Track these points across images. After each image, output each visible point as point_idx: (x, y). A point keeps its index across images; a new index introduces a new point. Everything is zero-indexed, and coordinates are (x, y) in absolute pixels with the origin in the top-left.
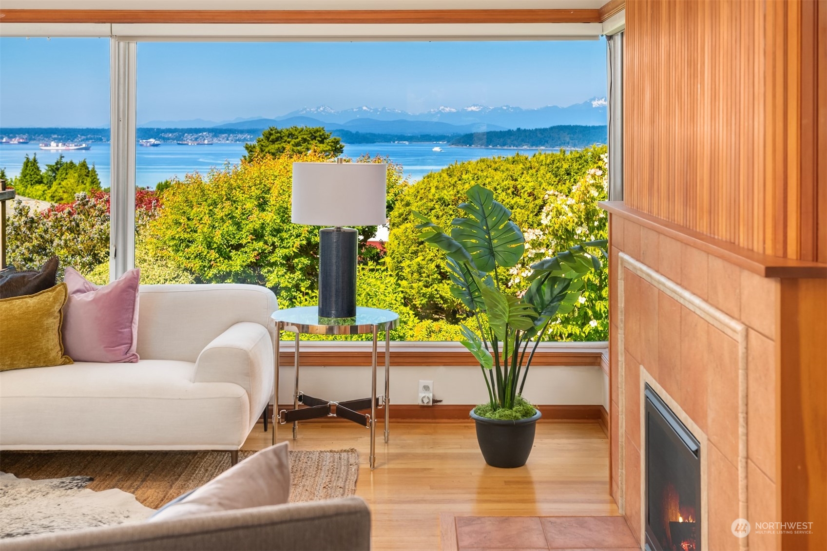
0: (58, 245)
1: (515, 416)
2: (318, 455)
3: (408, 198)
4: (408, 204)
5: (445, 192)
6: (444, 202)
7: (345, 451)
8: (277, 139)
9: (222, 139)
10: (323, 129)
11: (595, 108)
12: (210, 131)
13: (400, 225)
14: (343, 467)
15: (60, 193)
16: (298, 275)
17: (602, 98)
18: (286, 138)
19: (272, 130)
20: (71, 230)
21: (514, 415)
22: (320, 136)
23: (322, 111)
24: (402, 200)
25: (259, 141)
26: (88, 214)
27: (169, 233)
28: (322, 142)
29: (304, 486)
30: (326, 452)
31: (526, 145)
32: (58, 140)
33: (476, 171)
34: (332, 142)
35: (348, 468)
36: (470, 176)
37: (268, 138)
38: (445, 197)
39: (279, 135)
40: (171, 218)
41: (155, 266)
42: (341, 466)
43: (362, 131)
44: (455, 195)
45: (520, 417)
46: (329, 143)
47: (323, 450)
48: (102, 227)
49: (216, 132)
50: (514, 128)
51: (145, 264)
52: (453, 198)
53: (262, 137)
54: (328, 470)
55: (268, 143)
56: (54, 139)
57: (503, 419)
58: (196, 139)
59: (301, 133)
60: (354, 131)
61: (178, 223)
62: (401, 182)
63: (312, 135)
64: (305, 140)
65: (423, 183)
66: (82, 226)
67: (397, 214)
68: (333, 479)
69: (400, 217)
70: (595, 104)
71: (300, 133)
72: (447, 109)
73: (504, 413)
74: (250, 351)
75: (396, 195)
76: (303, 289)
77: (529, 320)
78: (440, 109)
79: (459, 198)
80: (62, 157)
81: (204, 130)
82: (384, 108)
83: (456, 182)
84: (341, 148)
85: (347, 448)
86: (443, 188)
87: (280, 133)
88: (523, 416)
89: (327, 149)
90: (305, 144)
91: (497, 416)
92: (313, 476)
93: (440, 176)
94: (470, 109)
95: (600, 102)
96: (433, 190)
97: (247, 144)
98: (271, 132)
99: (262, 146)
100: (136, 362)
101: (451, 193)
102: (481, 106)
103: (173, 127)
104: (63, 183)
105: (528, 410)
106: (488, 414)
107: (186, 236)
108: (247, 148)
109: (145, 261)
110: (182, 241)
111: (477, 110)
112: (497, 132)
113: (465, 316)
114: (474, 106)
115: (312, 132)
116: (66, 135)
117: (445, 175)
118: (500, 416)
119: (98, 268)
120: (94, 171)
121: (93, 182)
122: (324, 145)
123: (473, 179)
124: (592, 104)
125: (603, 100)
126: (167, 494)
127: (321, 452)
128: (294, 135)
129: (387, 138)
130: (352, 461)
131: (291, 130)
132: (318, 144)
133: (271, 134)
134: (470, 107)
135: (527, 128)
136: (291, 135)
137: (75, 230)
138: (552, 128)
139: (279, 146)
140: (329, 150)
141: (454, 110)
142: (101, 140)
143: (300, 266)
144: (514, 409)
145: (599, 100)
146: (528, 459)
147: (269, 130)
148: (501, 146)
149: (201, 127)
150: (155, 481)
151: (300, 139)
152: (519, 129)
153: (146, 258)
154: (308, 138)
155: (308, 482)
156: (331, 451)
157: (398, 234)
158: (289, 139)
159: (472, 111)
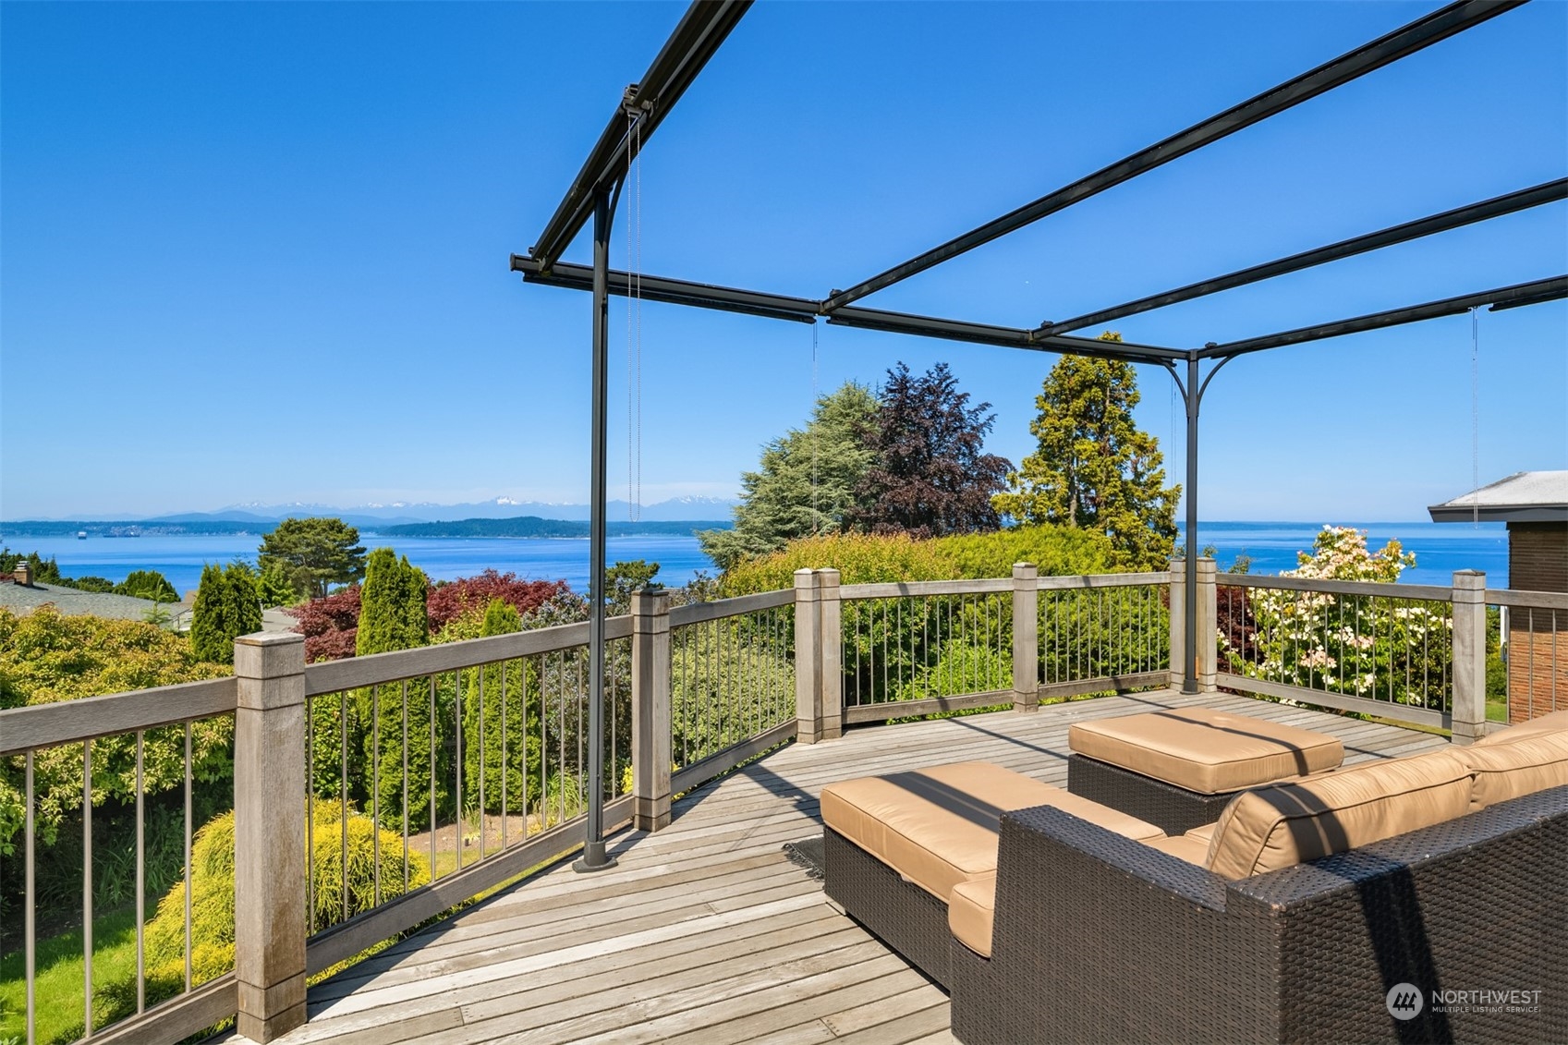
9: (153, 532)
11: (500, 504)
12: (139, 524)
17: (505, 497)
19: (290, 521)
22: (338, 526)
25: (277, 532)
28: (340, 531)
31: (446, 534)
34: (350, 532)
46: (347, 532)
50: (434, 521)
53: (280, 529)
55: (287, 534)
58: (124, 531)
59: (320, 523)
63: (330, 525)
70: (500, 502)
71: (318, 523)
72: (375, 505)
81: (133, 523)
82: (316, 504)
84: (357, 537)
87: (299, 524)
89: (346, 538)
94: (395, 505)
95: (503, 500)
98: (291, 523)
99: (281, 536)
102: (404, 502)
111: (401, 506)
112: (420, 524)
114: (399, 502)
122: (343, 534)
128: (313, 526)
131: (309, 521)
135: (445, 521)
136: (310, 526)
138: (466, 521)
139: (299, 535)
141: (381, 506)
145: (502, 498)
147: (288, 521)
149: (130, 520)
152: (438, 522)
154: (327, 528)
158: (308, 530)
159: (398, 507)
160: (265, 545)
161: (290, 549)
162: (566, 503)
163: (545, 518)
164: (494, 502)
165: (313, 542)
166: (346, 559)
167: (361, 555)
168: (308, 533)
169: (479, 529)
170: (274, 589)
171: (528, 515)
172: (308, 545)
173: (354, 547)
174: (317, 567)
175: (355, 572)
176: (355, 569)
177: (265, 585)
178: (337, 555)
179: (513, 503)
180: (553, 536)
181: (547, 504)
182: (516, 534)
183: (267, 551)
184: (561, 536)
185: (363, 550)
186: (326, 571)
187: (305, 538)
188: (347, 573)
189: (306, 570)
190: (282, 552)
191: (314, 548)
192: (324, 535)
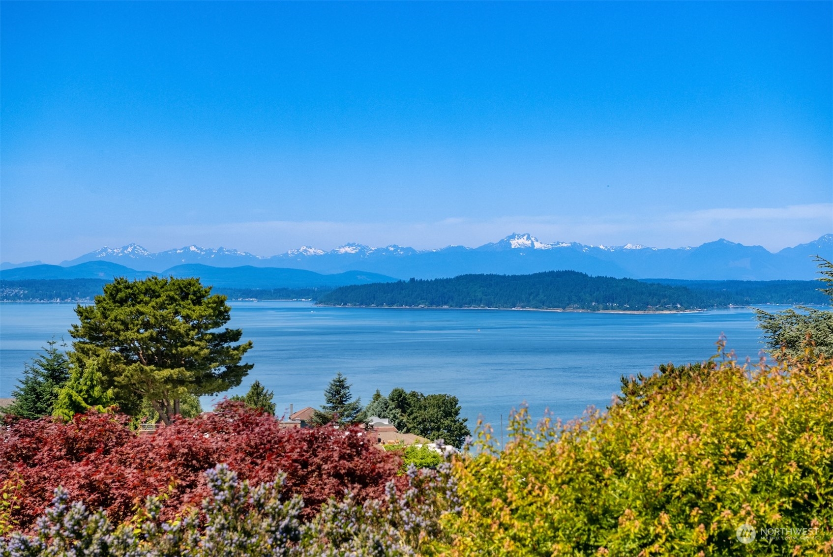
8: (128, 298)
10: (198, 280)
11: (515, 249)
17: (524, 235)
18: (141, 297)
19: (118, 283)
22: (195, 293)
23: (130, 253)
25: (99, 302)
28: (197, 302)
31: (423, 303)
34: (214, 302)
37: (113, 297)
39: (130, 291)
46: (209, 303)
50: (406, 278)
53: (103, 295)
55: (113, 306)
59: (165, 288)
63: (182, 291)
64: (172, 299)
70: (515, 243)
71: (162, 287)
72: (312, 251)
78: (301, 250)
84: (227, 312)
87: (132, 289)
89: (207, 313)
90: (172, 306)
94: (343, 251)
95: (521, 241)
97: (79, 306)
98: (119, 287)
99: (105, 309)
102: (359, 246)
108: (80, 313)
111: (353, 252)
112: (383, 285)
114: (349, 245)
115: (182, 286)
122: (202, 308)
124: (511, 244)
125: (525, 237)
128: (154, 291)
131: (149, 283)
133: (119, 291)
134: (343, 247)
135: (424, 279)
136: (149, 292)
138: (458, 278)
139: (132, 309)
140: (210, 315)
141: (320, 252)
145: (519, 238)
147: (115, 282)
148: (388, 305)
151: (164, 298)
152: (413, 280)
154: (176, 297)
158: (147, 299)
159: (346, 253)
160: (79, 323)
161: (118, 333)
162: (629, 246)
163: (593, 273)
164: (505, 243)
165: (152, 321)
166: (206, 351)
167: (233, 344)
168: (147, 303)
169: (479, 295)
170: (84, 404)
171: (562, 269)
172: (147, 326)
173: (221, 330)
174: (162, 366)
175: (223, 376)
176: (223, 369)
177: (70, 397)
178: (193, 344)
179: (537, 245)
180: (607, 308)
181: (596, 249)
182: (543, 304)
183: (83, 336)
184: (621, 307)
185: (236, 335)
186: (175, 372)
187: (142, 313)
188: (210, 376)
189: (142, 370)
190: (105, 338)
191: (154, 332)
192: (171, 308)
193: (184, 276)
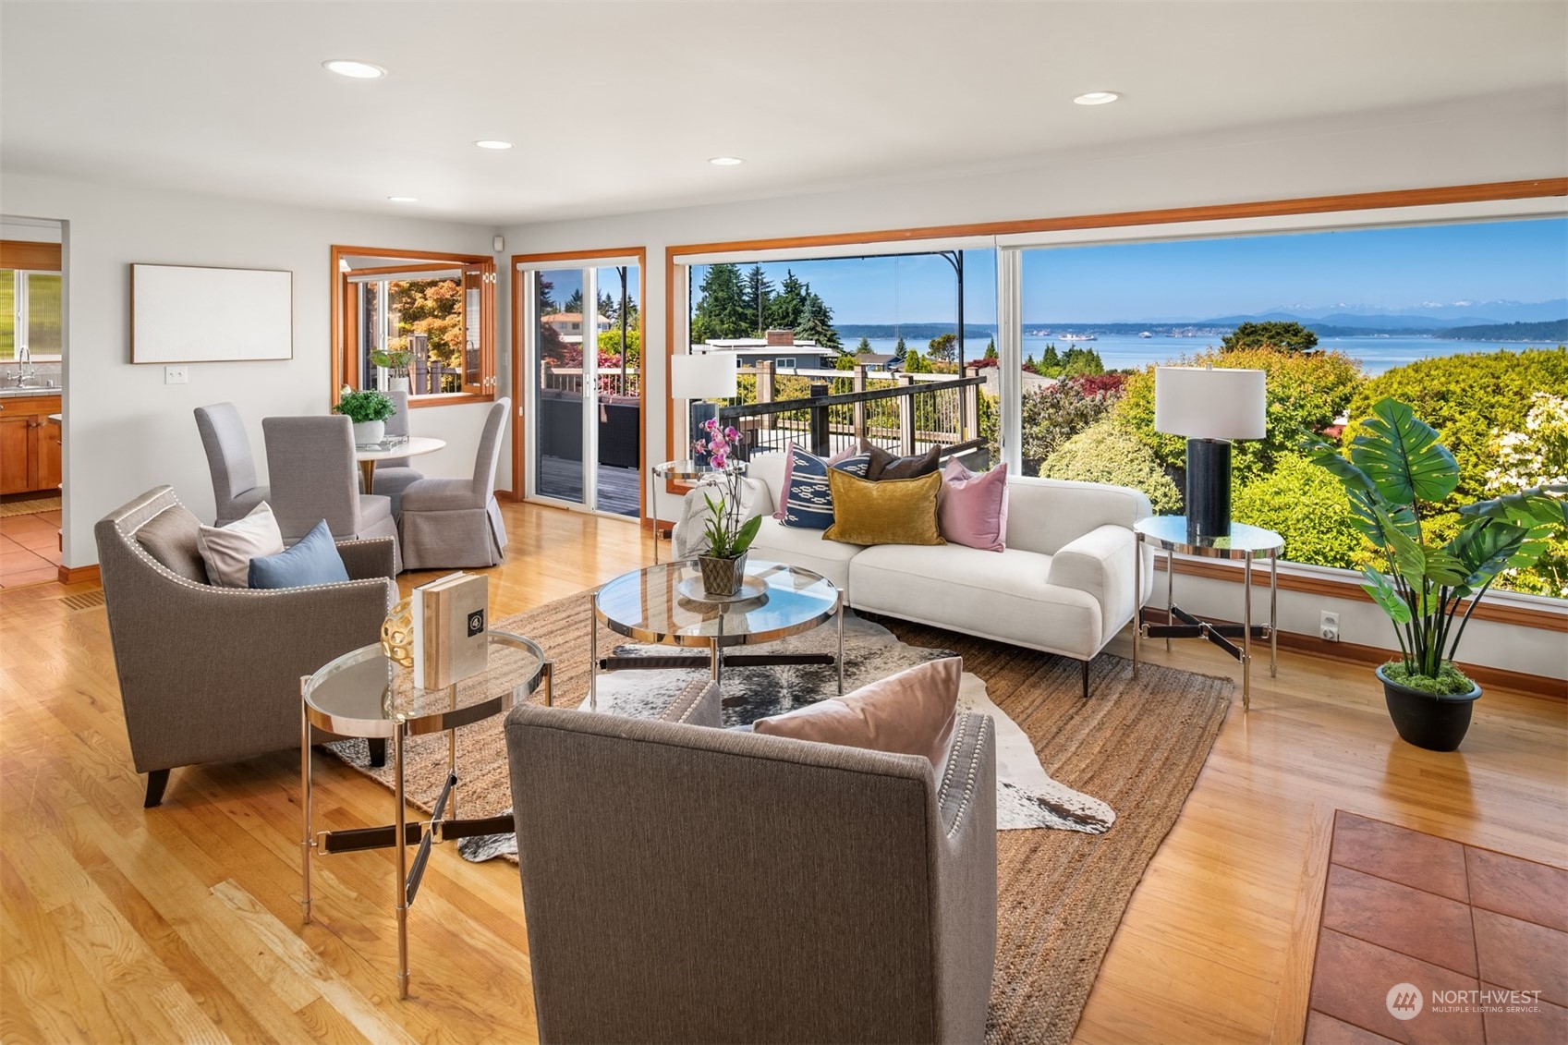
0: (1044, 417)
1: (1440, 690)
2: (1187, 677)
3: (1367, 392)
4: (1367, 398)
5: (1409, 387)
6: (1408, 397)
7: (1220, 679)
8: (1252, 333)
9: (1206, 332)
10: (1296, 322)
12: (1194, 325)
13: (1358, 417)
14: (1211, 700)
15: (1073, 373)
16: (1250, 457)
18: (1260, 332)
19: (1246, 325)
20: (1052, 406)
21: (1437, 688)
22: (1294, 330)
24: (1360, 394)
25: (1235, 334)
26: (1067, 394)
27: (1132, 413)
28: (1295, 335)
29: (1160, 714)
30: (1197, 674)
32: (1072, 333)
33: (1447, 368)
34: (1307, 335)
35: (1218, 702)
36: (1440, 372)
37: (1243, 332)
38: (1410, 393)
39: (1253, 328)
40: (1132, 401)
41: (1121, 440)
42: (1210, 697)
43: (1340, 325)
44: (1421, 392)
45: (1447, 692)
46: (1303, 336)
47: (1195, 671)
48: (1078, 405)
49: (1200, 327)
51: (1112, 437)
52: (1419, 393)
53: (1238, 331)
54: (1193, 700)
55: (1244, 336)
56: (1070, 333)
57: (1421, 690)
58: (1183, 332)
59: (1276, 327)
60: (1331, 326)
61: (1138, 405)
62: (1360, 376)
63: (1286, 328)
64: (1278, 334)
65: (1385, 377)
66: (1061, 403)
67: (1354, 407)
68: (1195, 713)
69: (1357, 410)
71: (1274, 327)
72: (1432, 305)
73: (1423, 682)
74: (1105, 560)
75: (1354, 389)
76: (1255, 471)
77: (1458, 577)
79: (1426, 394)
80: (1074, 346)
81: (1190, 325)
83: (1422, 378)
84: (1316, 341)
85: (1222, 675)
86: (1408, 384)
87: (1255, 327)
88: (1452, 691)
89: (1301, 342)
90: (1279, 338)
91: (1413, 684)
92: (1174, 703)
93: (1405, 372)
94: (1458, 304)
96: (1395, 386)
97: (1225, 337)
99: (1238, 338)
100: (1002, 552)
101: (1417, 388)
103: (1163, 323)
104: (1075, 366)
105: (1460, 684)
106: (1399, 679)
107: (1144, 416)
108: (1224, 340)
109: (1112, 435)
110: (1143, 420)
113: (1434, 513)
114: (1464, 301)
115: (1286, 326)
116: (1079, 329)
117: (1410, 371)
118: (1417, 685)
119: (1075, 438)
120: (1098, 357)
121: (1097, 366)
122: (1298, 338)
123: (1444, 376)
126: (1016, 690)
127: (1193, 673)
128: (1268, 329)
129: (1366, 332)
130: (1225, 693)
131: (1264, 324)
132: (1292, 337)
133: (1246, 328)
136: (1265, 329)
137: (1056, 406)
139: (1255, 338)
140: (1303, 342)
141: (1439, 305)
142: (1105, 333)
143: (1251, 450)
144: (1439, 680)
146: (1463, 741)
147: (1244, 324)
150: (1012, 672)
151: (1274, 332)
153: (1113, 432)
154: (1282, 332)
155: (1166, 710)
156: (1203, 675)
157: (1355, 426)
158: (1263, 333)
168: (1263, 336)
187: (1260, 341)
193: (1289, 321)
